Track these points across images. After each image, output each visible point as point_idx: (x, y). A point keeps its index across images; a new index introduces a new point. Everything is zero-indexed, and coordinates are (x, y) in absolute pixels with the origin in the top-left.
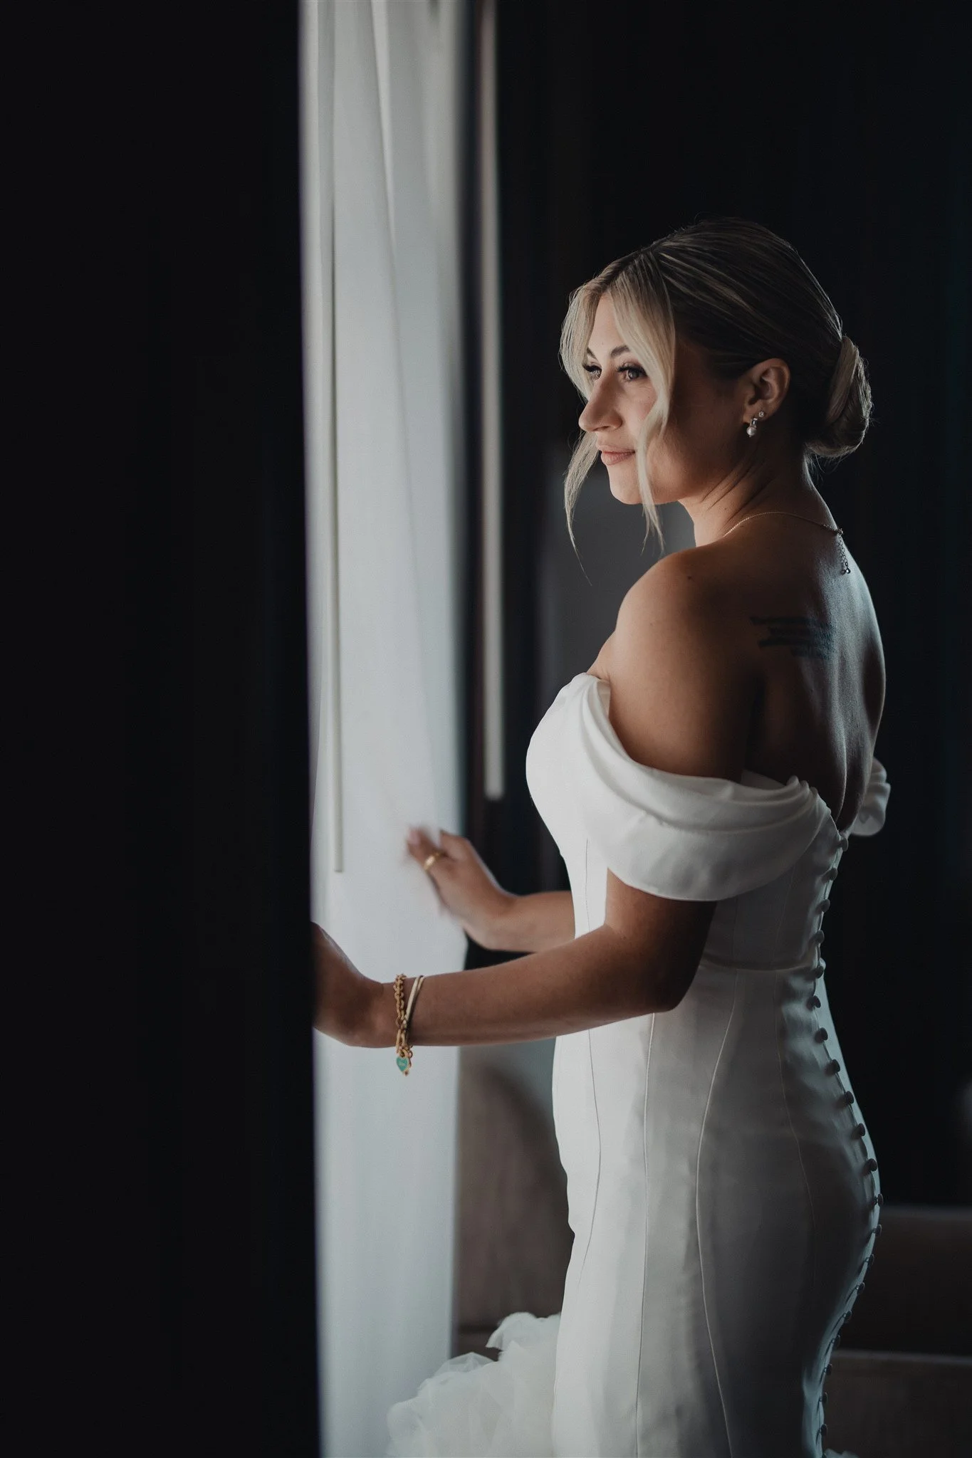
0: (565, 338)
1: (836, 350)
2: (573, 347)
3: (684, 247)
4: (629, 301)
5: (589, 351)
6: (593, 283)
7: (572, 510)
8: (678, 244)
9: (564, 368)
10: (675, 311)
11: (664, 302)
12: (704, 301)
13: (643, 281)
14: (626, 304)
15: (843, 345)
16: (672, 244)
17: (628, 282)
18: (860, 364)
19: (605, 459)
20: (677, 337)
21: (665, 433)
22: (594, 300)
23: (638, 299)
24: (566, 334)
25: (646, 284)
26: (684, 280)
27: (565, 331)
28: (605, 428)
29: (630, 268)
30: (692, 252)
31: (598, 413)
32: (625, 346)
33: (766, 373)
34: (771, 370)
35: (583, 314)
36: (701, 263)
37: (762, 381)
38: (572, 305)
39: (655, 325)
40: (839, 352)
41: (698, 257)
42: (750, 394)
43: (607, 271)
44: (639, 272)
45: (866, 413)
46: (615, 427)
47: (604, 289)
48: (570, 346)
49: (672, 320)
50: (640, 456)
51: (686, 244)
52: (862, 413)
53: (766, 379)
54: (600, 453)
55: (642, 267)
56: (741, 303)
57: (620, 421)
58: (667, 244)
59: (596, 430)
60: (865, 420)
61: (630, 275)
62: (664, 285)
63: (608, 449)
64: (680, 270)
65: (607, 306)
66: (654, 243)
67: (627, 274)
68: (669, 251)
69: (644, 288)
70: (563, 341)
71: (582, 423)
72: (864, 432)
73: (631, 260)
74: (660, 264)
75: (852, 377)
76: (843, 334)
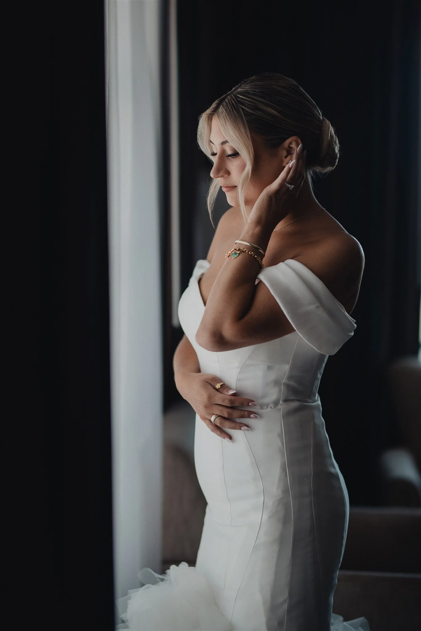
0: (199, 136)
1: (320, 126)
2: (203, 138)
3: (247, 91)
4: (226, 120)
5: (211, 141)
6: (208, 111)
7: (212, 211)
8: (244, 90)
9: (200, 148)
10: (248, 122)
11: (242, 118)
12: (259, 115)
13: (231, 110)
14: (225, 122)
15: (323, 123)
16: (242, 90)
17: (224, 111)
18: (332, 130)
19: (224, 189)
20: (250, 133)
21: (250, 179)
22: (210, 118)
23: (230, 119)
24: (199, 134)
25: (233, 112)
26: (249, 106)
27: (199, 133)
28: (222, 176)
29: (224, 104)
30: (251, 93)
31: (218, 170)
32: (227, 141)
33: (291, 143)
34: (293, 142)
35: (206, 125)
36: (256, 98)
37: (289, 147)
38: (200, 121)
39: (239, 130)
40: (322, 127)
41: (254, 95)
42: (284, 153)
43: (214, 105)
44: (229, 106)
45: (337, 150)
46: (226, 176)
47: (214, 114)
48: (202, 139)
49: (247, 126)
50: (239, 189)
51: (248, 90)
52: (335, 152)
53: (291, 146)
54: (221, 187)
55: (229, 103)
56: (276, 114)
57: (228, 173)
58: (239, 90)
59: (218, 177)
60: (337, 155)
61: (225, 107)
62: (241, 110)
63: (225, 186)
64: (246, 102)
65: (216, 122)
66: (233, 89)
67: (223, 106)
68: (241, 93)
69: (232, 113)
70: (198, 137)
71: (212, 175)
72: (337, 160)
73: (224, 99)
74: (238, 101)
75: (329, 137)
76: (322, 116)
